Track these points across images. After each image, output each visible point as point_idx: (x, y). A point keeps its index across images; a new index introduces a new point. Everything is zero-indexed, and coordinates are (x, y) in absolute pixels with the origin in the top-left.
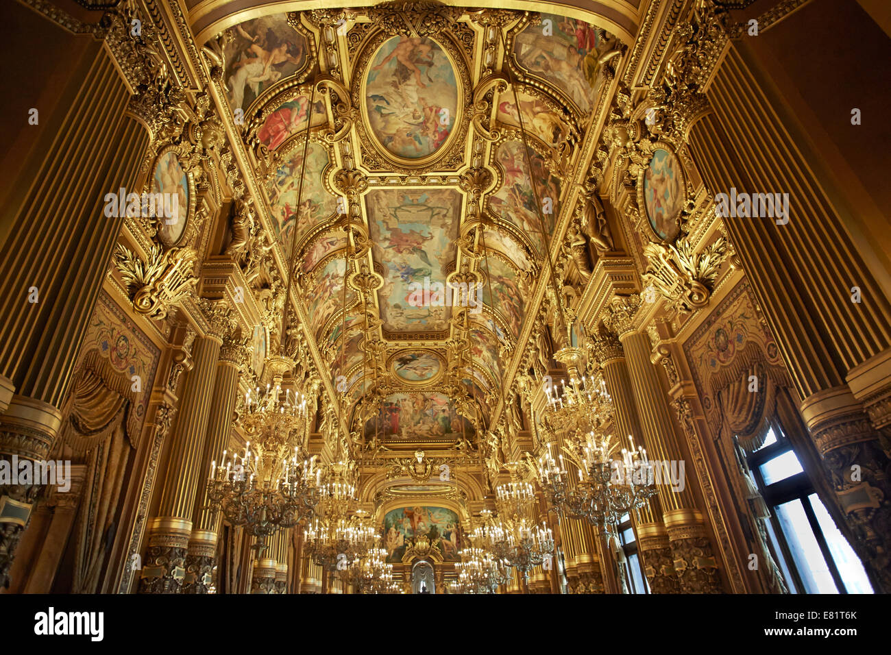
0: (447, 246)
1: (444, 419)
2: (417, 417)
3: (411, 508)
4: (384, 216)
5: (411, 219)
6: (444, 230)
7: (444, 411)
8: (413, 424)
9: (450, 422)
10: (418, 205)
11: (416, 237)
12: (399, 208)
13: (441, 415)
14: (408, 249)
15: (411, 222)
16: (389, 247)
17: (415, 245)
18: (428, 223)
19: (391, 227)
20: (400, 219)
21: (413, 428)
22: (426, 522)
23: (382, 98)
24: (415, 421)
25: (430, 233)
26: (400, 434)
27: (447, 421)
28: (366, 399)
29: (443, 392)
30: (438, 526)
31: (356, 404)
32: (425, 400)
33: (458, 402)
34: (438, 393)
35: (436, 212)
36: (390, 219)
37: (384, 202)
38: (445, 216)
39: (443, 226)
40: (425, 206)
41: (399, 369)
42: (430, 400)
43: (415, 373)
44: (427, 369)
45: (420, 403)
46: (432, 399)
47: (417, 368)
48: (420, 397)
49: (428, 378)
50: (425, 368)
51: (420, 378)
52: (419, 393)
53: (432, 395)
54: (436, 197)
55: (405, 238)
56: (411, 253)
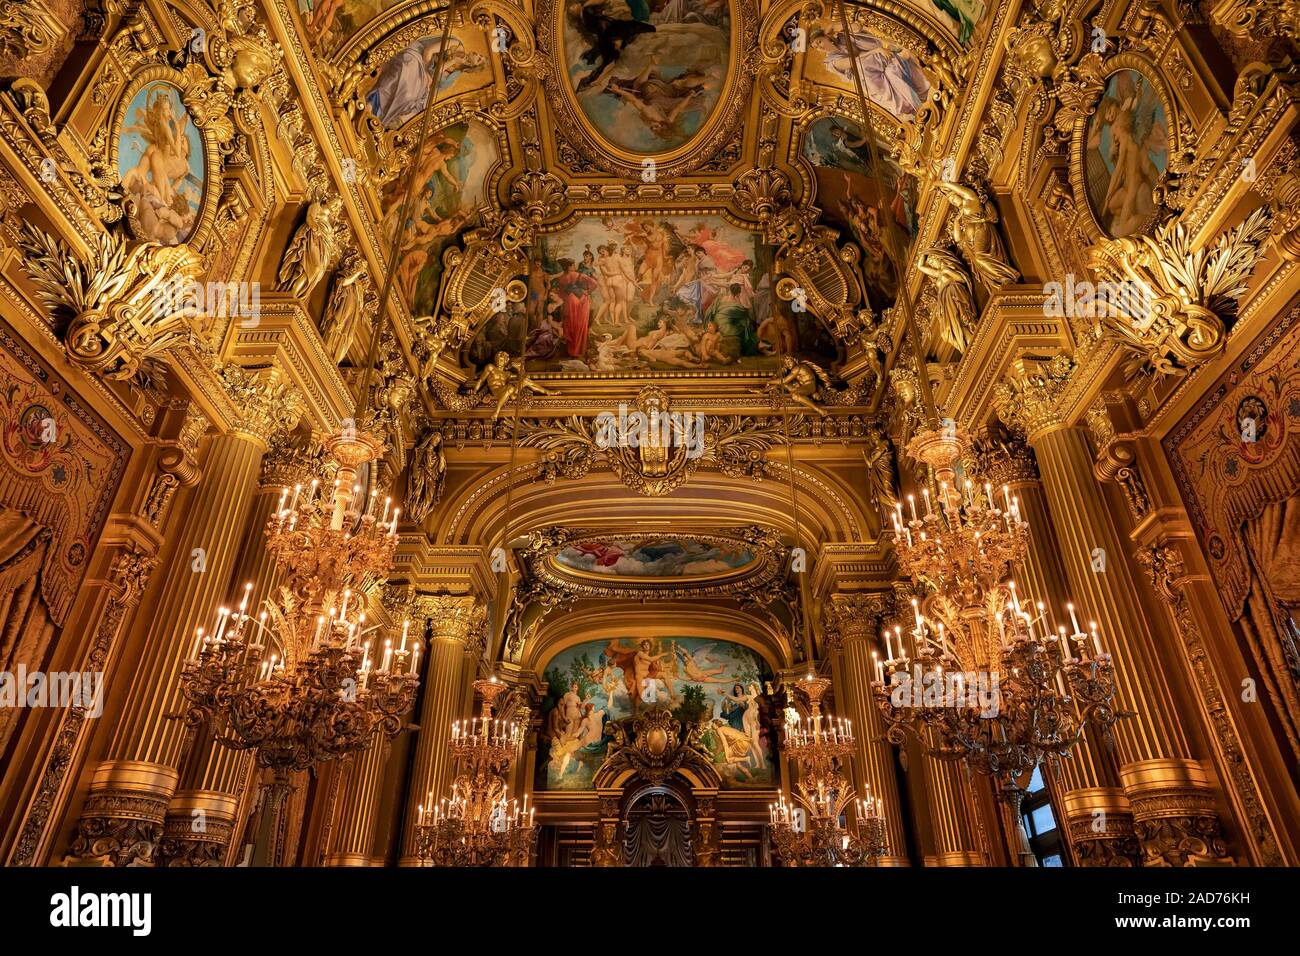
1: (736, 317)
2: (648, 312)
7: (736, 290)
8: (634, 330)
9: (755, 325)
13: (728, 302)
21: (635, 343)
22: (673, 681)
24: (643, 322)
26: (590, 356)
27: (746, 323)
28: (481, 234)
29: (737, 213)
30: (708, 689)
31: (446, 244)
32: (677, 250)
33: (783, 255)
34: (719, 221)
41: (585, 83)
42: (691, 251)
43: (644, 117)
44: (683, 93)
45: (660, 260)
46: (698, 248)
47: (651, 89)
48: (660, 237)
49: (688, 138)
50: (678, 83)
51: (660, 141)
52: (656, 221)
53: (700, 228)
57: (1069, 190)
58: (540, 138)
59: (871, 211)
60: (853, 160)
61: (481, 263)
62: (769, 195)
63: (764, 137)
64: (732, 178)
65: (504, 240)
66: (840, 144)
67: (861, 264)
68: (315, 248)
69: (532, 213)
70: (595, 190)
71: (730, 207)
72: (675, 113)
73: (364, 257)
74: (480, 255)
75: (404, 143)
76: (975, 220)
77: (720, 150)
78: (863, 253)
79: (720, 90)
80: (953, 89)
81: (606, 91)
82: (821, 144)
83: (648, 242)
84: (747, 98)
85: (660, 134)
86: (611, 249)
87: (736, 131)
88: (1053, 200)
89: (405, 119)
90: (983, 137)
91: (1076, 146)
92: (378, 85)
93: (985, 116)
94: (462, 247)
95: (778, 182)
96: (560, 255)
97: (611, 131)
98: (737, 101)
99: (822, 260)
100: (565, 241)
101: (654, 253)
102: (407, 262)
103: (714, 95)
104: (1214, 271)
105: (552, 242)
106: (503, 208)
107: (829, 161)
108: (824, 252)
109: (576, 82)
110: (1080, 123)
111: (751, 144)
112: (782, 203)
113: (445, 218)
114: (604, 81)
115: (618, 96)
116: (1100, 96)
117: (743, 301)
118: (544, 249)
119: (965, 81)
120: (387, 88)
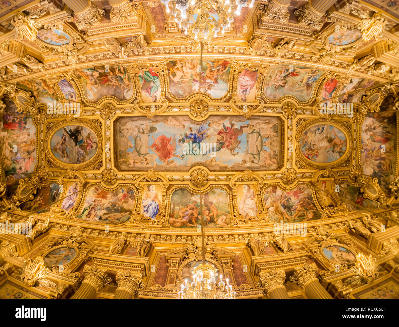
0: (224, 165)
4: (253, 126)
5: (250, 141)
6: (240, 162)
7: (21, 168)
9: (13, 174)
10: (262, 146)
11: (234, 145)
12: (260, 135)
14: (223, 139)
15: (248, 141)
16: (224, 126)
17: (227, 144)
18: (247, 152)
19: (243, 129)
20: (250, 135)
23: (322, 131)
25: (238, 153)
28: (34, 102)
29: (38, 168)
31: (32, 93)
32: (29, 153)
33: (29, 180)
34: (36, 163)
35: (255, 156)
36: (250, 129)
37: (264, 126)
38: (253, 162)
39: (244, 161)
40: (261, 150)
41: (65, 129)
42: (29, 156)
43: (58, 144)
44: (63, 153)
45: (26, 148)
46: (29, 158)
47: (64, 145)
48: (31, 148)
49: (54, 154)
50: (65, 152)
51: (53, 148)
52: (35, 147)
53: (34, 158)
54: (267, 156)
55: (233, 137)
56: (218, 141)
57: (52, 247)
58: (54, 118)
59: (42, 201)
60: (52, 195)
61: (26, 101)
62: (42, 175)
63: (55, 173)
64: (46, 166)
65: (32, 107)
66: (55, 192)
67: (30, 200)
68: (33, 64)
69: (37, 115)
70: (42, 131)
71: (39, 166)
72: (59, 151)
73: (30, 74)
74: (29, 101)
75: (55, 86)
76: (42, 228)
77: (51, 163)
78: (32, 200)
79: (64, 162)
80: (69, 216)
81: (63, 134)
82: (55, 187)
83: (30, 145)
84: (63, 169)
85: (55, 148)
86: (29, 135)
87: (56, 167)
88: (49, 244)
89: (60, 86)
90: (60, 225)
91: (60, 246)
92: (67, 82)
93: (64, 225)
94: (31, 97)
95: (46, 178)
96: (28, 122)
97: (55, 136)
98: (62, 166)
99: (29, 190)
100: (31, 123)
101: (28, 146)
102: (29, 83)
103: (63, 161)
104: (43, 281)
105: (31, 120)
106: (39, 108)
107: (51, 190)
108: (31, 190)
109: (66, 128)
110: (65, 246)
111: (53, 170)
112: (41, 179)
113: (38, 93)
114: (66, 134)
115: (62, 137)
116: (71, 248)
118: (29, 117)
119: (70, 219)
120: (66, 83)
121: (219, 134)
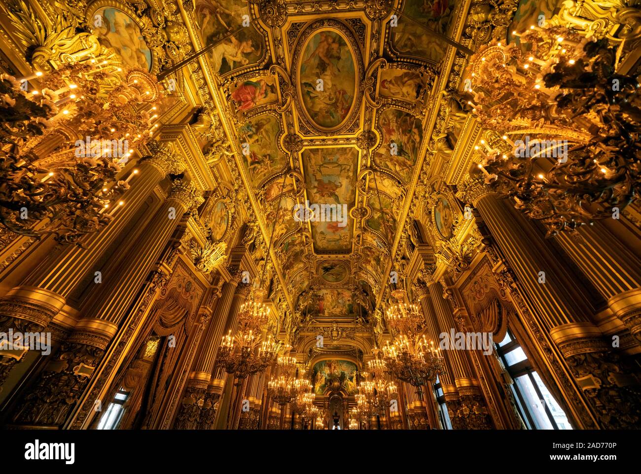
0: (350, 192)
1: (349, 305)
2: (334, 304)
3: (329, 361)
4: (314, 171)
5: (329, 173)
6: (348, 180)
7: (349, 300)
8: (331, 308)
9: (352, 307)
10: (332, 163)
11: (333, 185)
12: (322, 165)
13: (348, 303)
14: (327, 193)
15: (329, 175)
16: (317, 193)
17: (332, 191)
18: (339, 175)
19: (318, 179)
20: (323, 173)
21: (332, 310)
22: (338, 370)
23: (310, 85)
24: (333, 306)
25: (340, 183)
26: (324, 313)
28: (305, 293)
29: (349, 290)
30: (346, 372)
32: (339, 294)
33: (357, 296)
34: (346, 291)
35: (343, 168)
36: (317, 173)
37: (313, 162)
38: (348, 170)
39: (348, 177)
40: (337, 163)
41: (323, 274)
42: (341, 294)
43: (333, 278)
44: (340, 275)
45: (336, 295)
47: (334, 275)
49: (341, 281)
50: (339, 273)
52: (335, 290)
53: (343, 291)
54: (343, 157)
55: (326, 186)
56: (329, 196)
61: (305, 298)
64: (348, 286)
65: (309, 293)
69: (314, 290)
70: (325, 287)
72: (339, 278)
74: (305, 296)
79: (345, 275)
83: (334, 293)
85: (336, 279)
86: (327, 294)
94: (302, 295)
98: (348, 279)
106: (309, 289)
114: (327, 274)
115: (329, 276)
117: (350, 303)
118: (316, 294)
121: (324, 196)
